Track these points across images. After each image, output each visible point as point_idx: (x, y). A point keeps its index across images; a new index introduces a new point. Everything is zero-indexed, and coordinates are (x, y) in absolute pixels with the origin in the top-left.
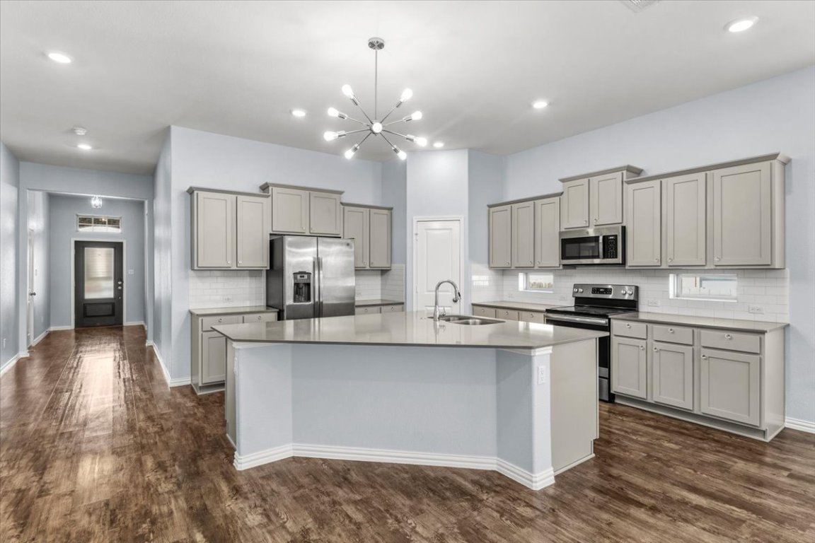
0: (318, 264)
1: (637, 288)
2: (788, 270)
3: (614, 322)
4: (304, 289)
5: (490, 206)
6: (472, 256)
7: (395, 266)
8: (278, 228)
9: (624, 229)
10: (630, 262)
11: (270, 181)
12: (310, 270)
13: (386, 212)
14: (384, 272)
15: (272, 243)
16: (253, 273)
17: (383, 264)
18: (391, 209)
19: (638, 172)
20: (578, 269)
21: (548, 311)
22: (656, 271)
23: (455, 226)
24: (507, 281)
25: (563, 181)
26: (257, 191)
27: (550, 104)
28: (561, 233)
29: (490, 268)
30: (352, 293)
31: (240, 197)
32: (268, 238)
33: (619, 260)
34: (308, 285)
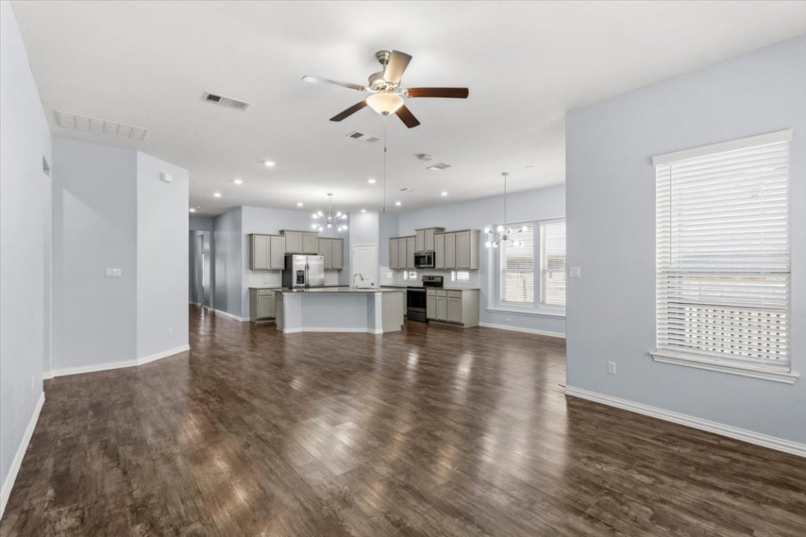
0: (307, 267)
1: (442, 278)
2: (479, 270)
3: (428, 291)
4: (301, 279)
5: (391, 239)
6: (381, 262)
7: (345, 268)
8: (289, 250)
9: (434, 253)
10: (436, 266)
11: (285, 229)
12: (304, 270)
13: (340, 241)
14: (339, 271)
15: (286, 257)
16: (275, 271)
17: (339, 267)
18: (342, 239)
19: (442, 229)
20: (425, 269)
21: (408, 287)
22: (449, 270)
23: (372, 248)
24: (399, 275)
25: (417, 230)
26: (278, 233)
27: (402, 203)
28: (415, 254)
29: (391, 268)
30: (323, 281)
31: (272, 237)
32: (284, 255)
33: (432, 266)
34: (303, 277)
